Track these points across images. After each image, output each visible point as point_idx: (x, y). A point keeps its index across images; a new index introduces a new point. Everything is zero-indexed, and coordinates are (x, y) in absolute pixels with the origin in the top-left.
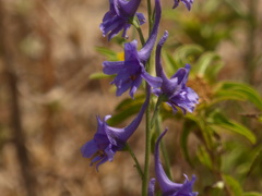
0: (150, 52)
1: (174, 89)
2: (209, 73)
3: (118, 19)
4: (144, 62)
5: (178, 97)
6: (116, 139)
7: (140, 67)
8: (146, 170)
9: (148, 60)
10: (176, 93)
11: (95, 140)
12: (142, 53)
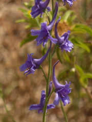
0: (52, 26)
1: (63, 42)
2: (69, 20)
3: (39, 10)
4: (50, 31)
5: (64, 46)
6: (35, 64)
7: (48, 34)
8: (48, 78)
9: (51, 30)
10: (63, 44)
11: (26, 64)
12: (49, 27)
